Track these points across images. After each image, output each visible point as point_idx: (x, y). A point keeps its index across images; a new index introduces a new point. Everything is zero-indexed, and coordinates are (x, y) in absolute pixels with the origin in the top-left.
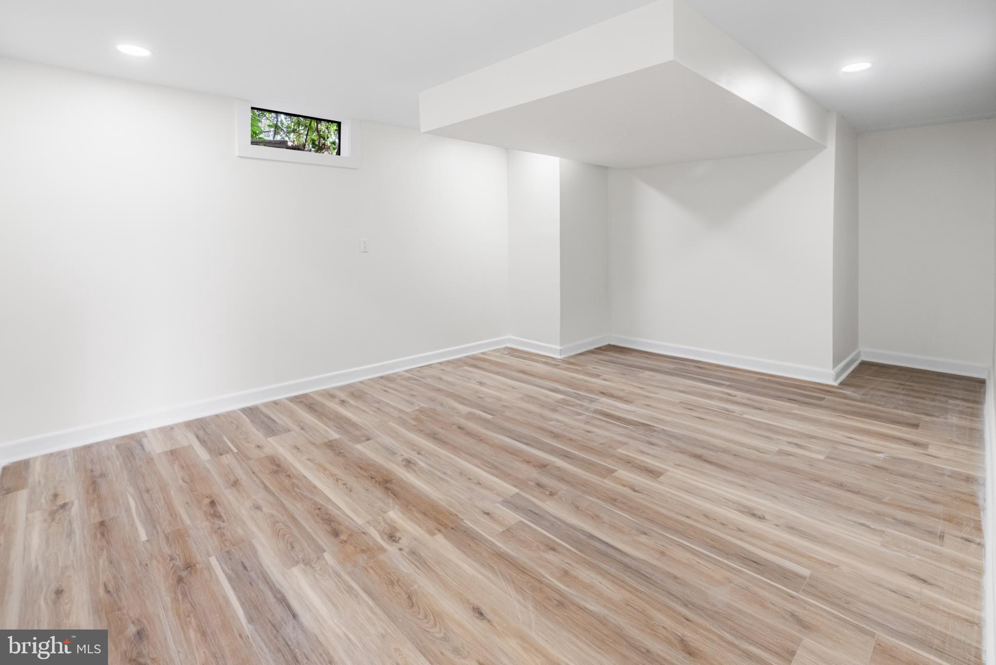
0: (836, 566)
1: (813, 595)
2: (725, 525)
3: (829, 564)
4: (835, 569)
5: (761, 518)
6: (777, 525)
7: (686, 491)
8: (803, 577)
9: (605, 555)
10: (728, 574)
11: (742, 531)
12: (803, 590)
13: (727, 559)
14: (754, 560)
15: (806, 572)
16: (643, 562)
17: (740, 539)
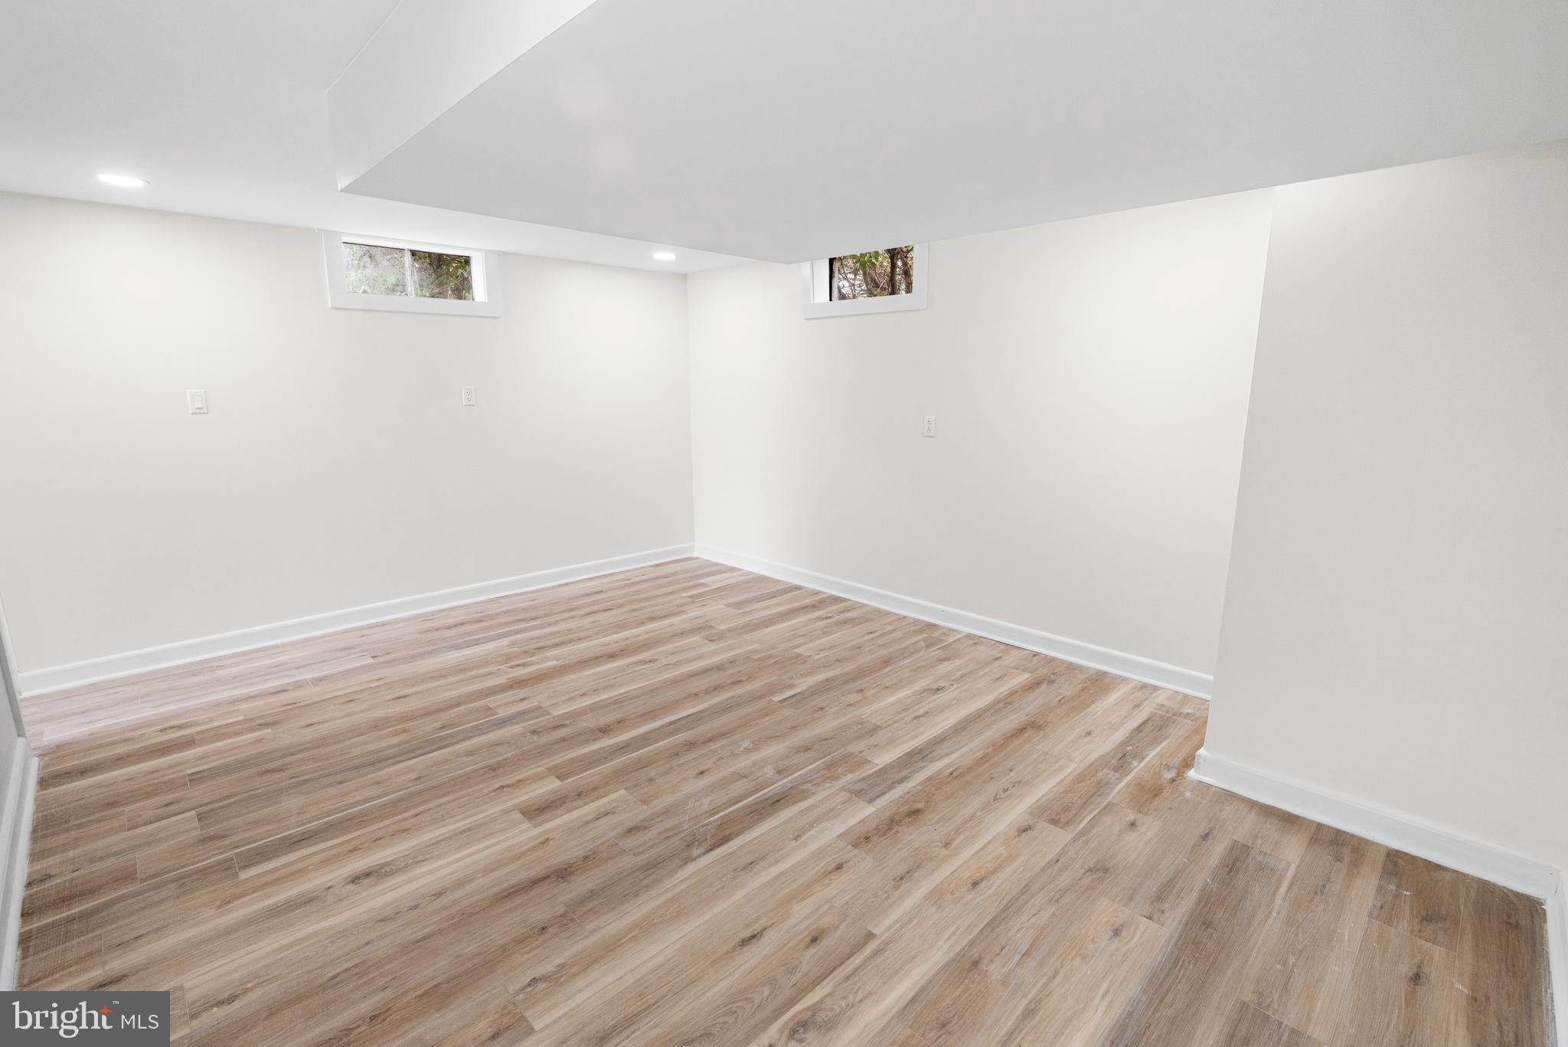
0: (220, 907)
1: (219, 863)
2: (375, 841)
3: (229, 902)
4: (218, 903)
5: (355, 879)
6: (329, 888)
7: (470, 829)
8: (244, 868)
9: (412, 751)
10: (309, 815)
11: (351, 851)
12: (233, 859)
13: (326, 823)
14: (302, 842)
15: (244, 875)
16: (380, 769)
17: (342, 844)
